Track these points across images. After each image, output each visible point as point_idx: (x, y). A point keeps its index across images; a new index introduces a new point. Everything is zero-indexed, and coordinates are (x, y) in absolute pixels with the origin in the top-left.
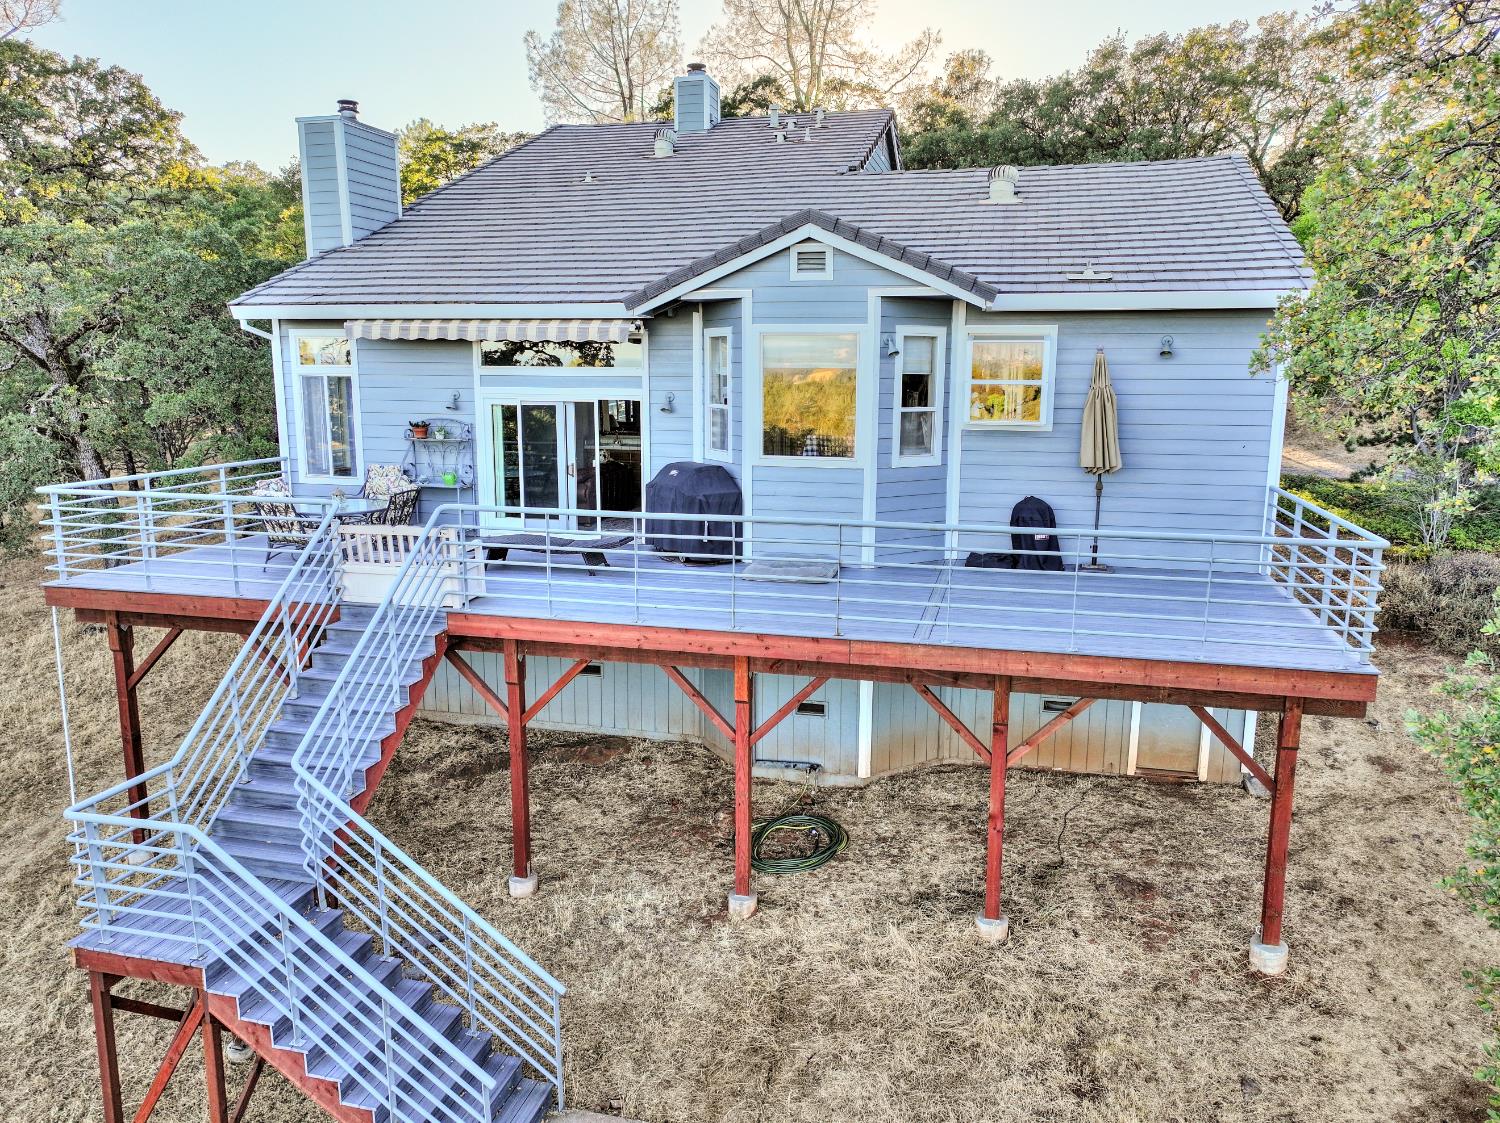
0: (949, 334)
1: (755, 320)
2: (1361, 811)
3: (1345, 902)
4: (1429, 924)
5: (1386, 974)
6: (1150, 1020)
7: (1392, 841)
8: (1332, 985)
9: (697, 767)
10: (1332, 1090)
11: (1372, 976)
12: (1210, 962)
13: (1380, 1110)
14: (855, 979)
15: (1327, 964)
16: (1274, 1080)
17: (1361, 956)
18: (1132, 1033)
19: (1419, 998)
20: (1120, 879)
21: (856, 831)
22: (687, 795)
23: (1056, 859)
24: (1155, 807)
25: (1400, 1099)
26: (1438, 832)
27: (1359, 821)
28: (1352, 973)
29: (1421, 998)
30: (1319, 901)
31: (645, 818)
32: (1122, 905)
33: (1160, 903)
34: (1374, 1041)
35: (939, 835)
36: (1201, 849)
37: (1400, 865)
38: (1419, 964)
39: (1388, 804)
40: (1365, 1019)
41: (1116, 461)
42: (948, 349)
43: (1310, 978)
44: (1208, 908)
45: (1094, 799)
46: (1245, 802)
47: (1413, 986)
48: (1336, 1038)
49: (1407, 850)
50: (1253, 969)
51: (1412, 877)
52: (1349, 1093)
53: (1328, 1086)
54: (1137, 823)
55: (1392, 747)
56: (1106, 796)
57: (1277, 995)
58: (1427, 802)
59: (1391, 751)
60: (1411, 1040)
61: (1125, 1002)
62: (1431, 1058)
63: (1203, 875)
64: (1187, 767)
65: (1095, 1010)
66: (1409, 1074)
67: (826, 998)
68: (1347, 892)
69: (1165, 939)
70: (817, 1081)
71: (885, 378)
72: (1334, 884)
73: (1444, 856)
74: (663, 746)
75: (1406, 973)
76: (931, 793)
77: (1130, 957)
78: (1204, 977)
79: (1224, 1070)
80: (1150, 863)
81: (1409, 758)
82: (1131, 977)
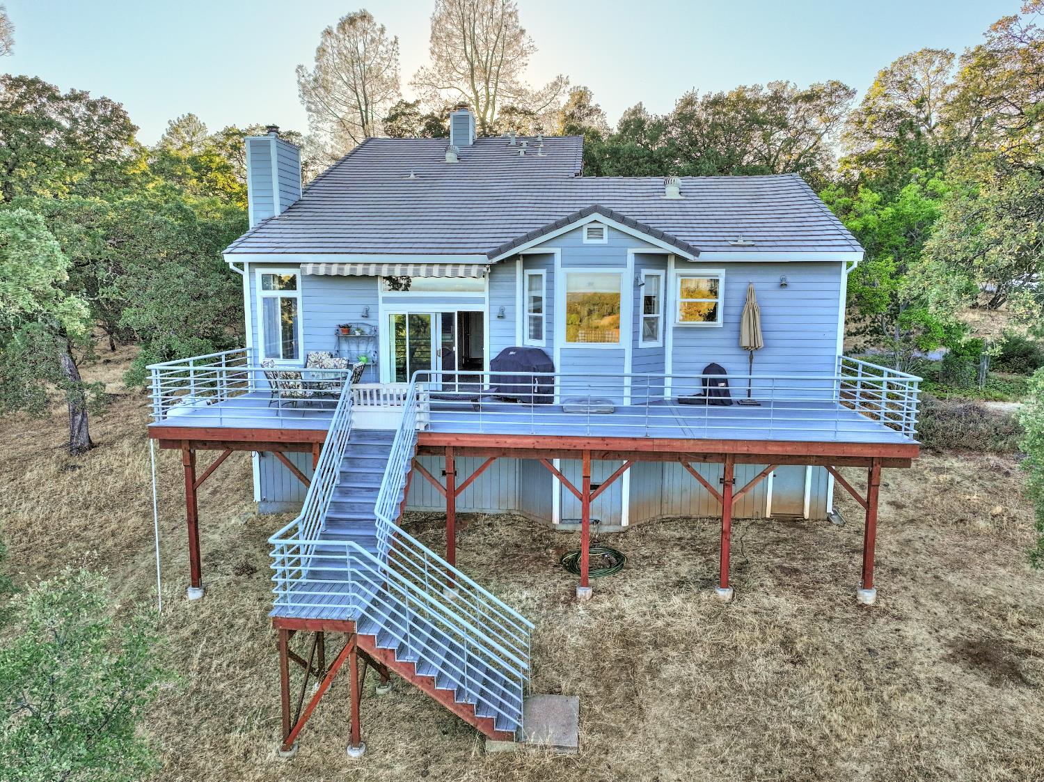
0: (666, 274)
1: (563, 265)
2: (891, 528)
3: (894, 570)
4: (936, 577)
5: (922, 601)
6: (818, 629)
7: (910, 541)
8: (899, 607)
9: (522, 526)
10: (910, 651)
11: (916, 602)
12: (838, 601)
13: (934, 656)
14: (660, 623)
15: (894, 598)
16: (882, 649)
17: (909, 594)
18: (811, 634)
19: (940, 610)
20: (780, 567)
21: (629, 554)
22: (523, 541)
23: (744, 560)
24: (785, 533)
25: (942, 651)
26: (931, 535)
27: (891, 533)
28: (905, 601)
29: (941, 610)
30: (882, 571)
31: (504, 556)
32: (786, 579)
33: (805, 577)
34: (924, 629)
35: (677, 553)
36: (816, 551)
37: (916, 552)
38: (936, 595)
39: (903, 524)
40: (917, 620)
41: (761, 343)
42: (666, 282)
43: (887, 605)
44: (829, 578)
45: (754, 530)
46: (831, 528)
47: (936, 605)
48: (906, 629)
49: (918, 545)
50: (860, 603)
51: (924, 557)
52: (919, 651)
53: (909, 649)
54: (778, 542)
55: (898, 496)
56: (759, 529)
57: (874, 614)
58: (922, 522)
59: (898, 497)
60: (941, 627)
61: (802, 622)
62: (952, 634)
63: (821, 564)
64: (797, 512)
65: (789, 627)
66: (943, 641)
67: (648, 634)
68: (894, 566)
69: (813, 593)
70: (659, 671)
71: (636, 298)
72: (887, 563)
73: (937, 546)
74: (498, 517)
75: (931, 599)
76: (663, 532)
77: (799, 602)
78: (837, 609)
79: (858, 646)
80: (793, 559)
81: (909, 501)
82: (801, 611)
